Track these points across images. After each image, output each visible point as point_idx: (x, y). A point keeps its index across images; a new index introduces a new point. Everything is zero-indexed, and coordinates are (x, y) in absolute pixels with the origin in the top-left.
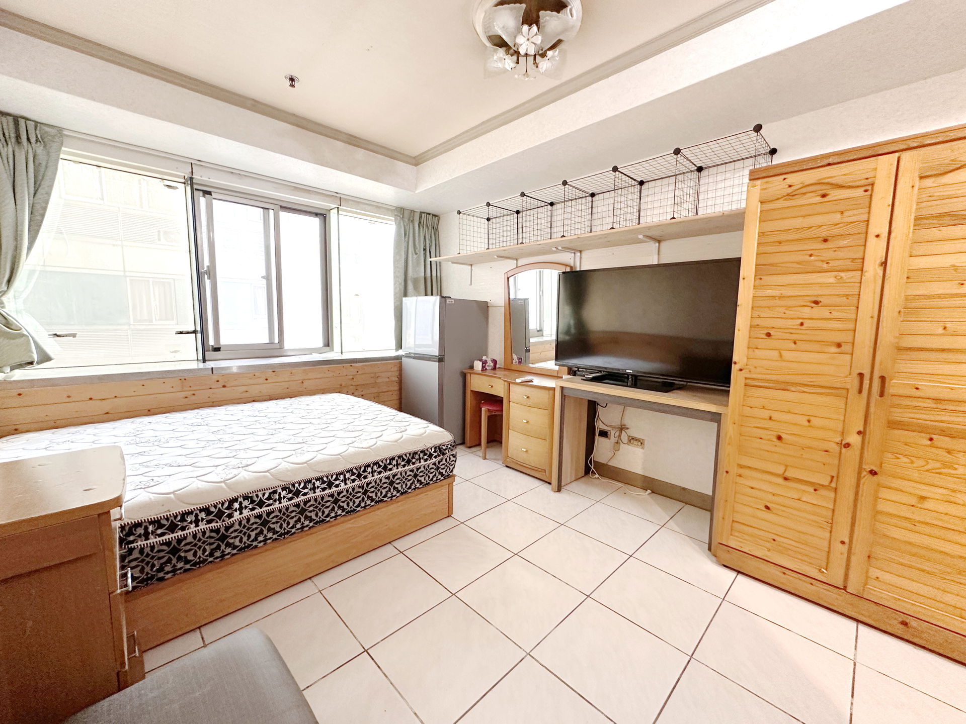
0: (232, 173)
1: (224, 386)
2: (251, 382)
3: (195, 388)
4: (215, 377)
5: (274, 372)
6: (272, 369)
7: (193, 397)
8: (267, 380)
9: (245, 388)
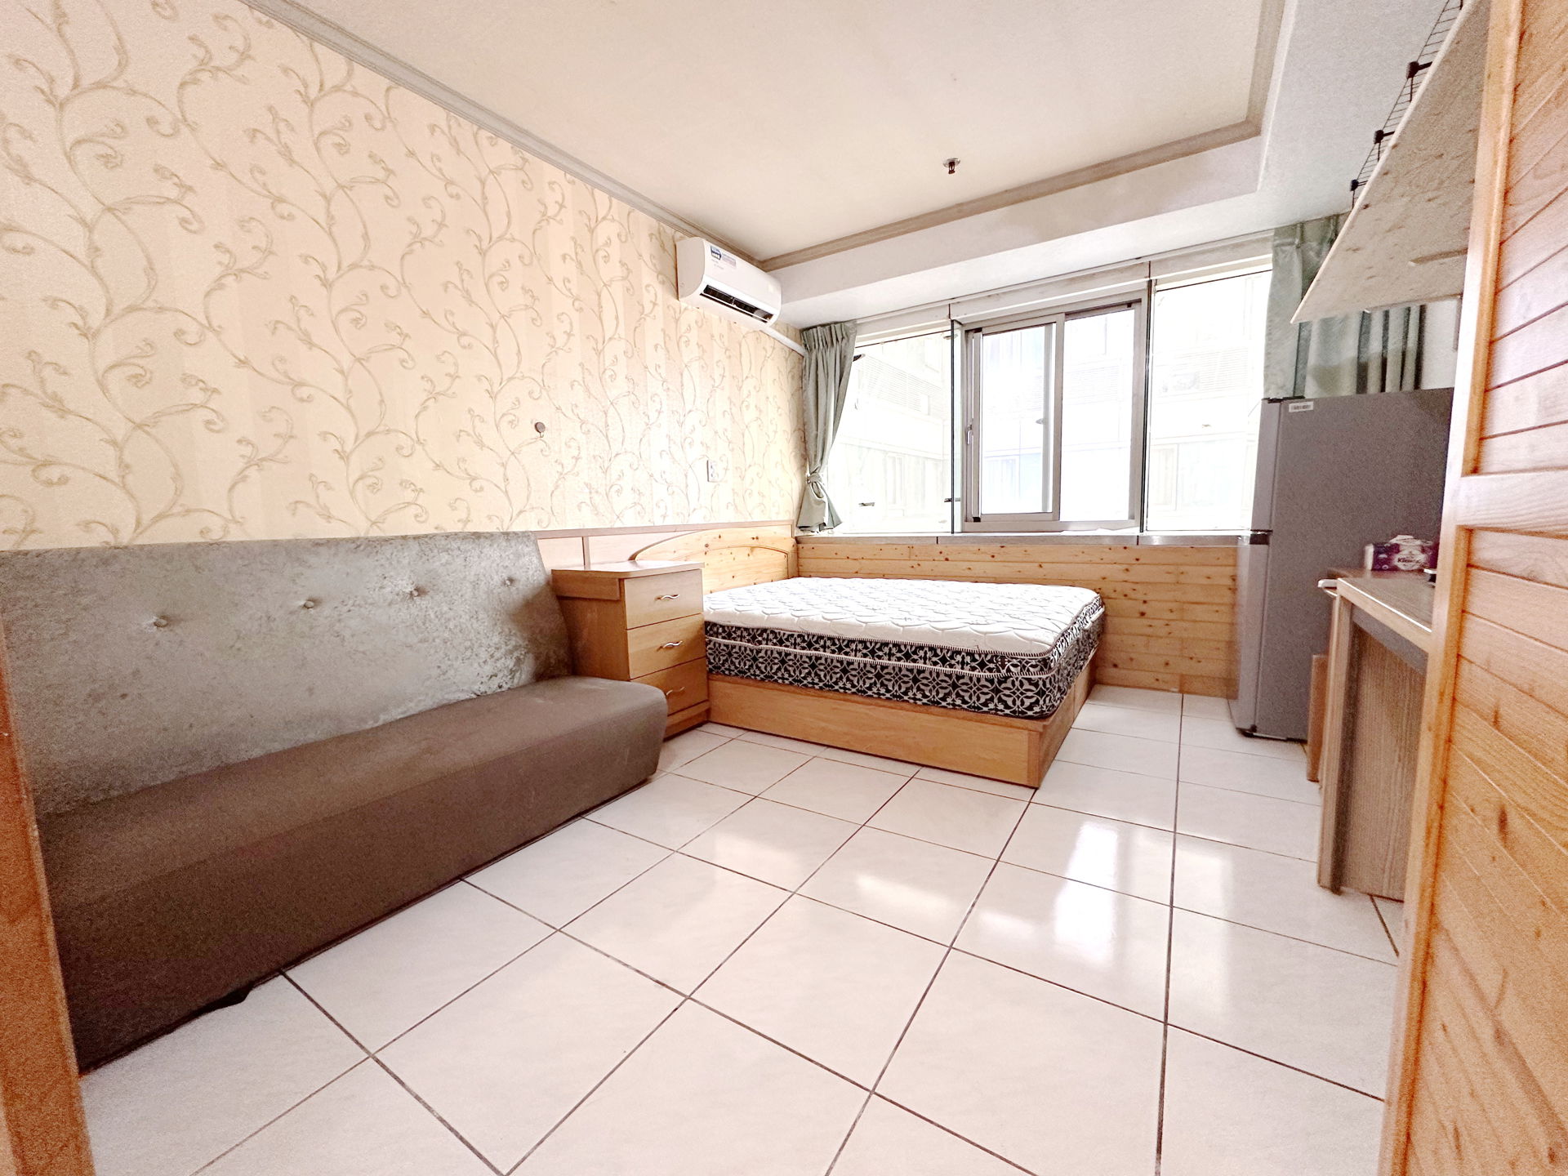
0: (989, 296)
1: (947, 559)
2: (974, 557)
3: (920, 558)
4: (939, 548)
5: (1002, 547)
6: (1001, 543)
7: (918, 568)
8: (993, 556)
9: (967, 565)
